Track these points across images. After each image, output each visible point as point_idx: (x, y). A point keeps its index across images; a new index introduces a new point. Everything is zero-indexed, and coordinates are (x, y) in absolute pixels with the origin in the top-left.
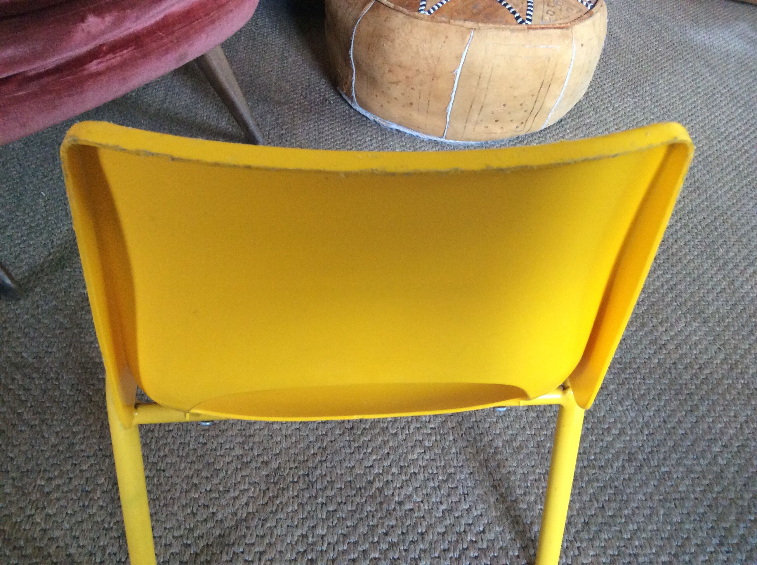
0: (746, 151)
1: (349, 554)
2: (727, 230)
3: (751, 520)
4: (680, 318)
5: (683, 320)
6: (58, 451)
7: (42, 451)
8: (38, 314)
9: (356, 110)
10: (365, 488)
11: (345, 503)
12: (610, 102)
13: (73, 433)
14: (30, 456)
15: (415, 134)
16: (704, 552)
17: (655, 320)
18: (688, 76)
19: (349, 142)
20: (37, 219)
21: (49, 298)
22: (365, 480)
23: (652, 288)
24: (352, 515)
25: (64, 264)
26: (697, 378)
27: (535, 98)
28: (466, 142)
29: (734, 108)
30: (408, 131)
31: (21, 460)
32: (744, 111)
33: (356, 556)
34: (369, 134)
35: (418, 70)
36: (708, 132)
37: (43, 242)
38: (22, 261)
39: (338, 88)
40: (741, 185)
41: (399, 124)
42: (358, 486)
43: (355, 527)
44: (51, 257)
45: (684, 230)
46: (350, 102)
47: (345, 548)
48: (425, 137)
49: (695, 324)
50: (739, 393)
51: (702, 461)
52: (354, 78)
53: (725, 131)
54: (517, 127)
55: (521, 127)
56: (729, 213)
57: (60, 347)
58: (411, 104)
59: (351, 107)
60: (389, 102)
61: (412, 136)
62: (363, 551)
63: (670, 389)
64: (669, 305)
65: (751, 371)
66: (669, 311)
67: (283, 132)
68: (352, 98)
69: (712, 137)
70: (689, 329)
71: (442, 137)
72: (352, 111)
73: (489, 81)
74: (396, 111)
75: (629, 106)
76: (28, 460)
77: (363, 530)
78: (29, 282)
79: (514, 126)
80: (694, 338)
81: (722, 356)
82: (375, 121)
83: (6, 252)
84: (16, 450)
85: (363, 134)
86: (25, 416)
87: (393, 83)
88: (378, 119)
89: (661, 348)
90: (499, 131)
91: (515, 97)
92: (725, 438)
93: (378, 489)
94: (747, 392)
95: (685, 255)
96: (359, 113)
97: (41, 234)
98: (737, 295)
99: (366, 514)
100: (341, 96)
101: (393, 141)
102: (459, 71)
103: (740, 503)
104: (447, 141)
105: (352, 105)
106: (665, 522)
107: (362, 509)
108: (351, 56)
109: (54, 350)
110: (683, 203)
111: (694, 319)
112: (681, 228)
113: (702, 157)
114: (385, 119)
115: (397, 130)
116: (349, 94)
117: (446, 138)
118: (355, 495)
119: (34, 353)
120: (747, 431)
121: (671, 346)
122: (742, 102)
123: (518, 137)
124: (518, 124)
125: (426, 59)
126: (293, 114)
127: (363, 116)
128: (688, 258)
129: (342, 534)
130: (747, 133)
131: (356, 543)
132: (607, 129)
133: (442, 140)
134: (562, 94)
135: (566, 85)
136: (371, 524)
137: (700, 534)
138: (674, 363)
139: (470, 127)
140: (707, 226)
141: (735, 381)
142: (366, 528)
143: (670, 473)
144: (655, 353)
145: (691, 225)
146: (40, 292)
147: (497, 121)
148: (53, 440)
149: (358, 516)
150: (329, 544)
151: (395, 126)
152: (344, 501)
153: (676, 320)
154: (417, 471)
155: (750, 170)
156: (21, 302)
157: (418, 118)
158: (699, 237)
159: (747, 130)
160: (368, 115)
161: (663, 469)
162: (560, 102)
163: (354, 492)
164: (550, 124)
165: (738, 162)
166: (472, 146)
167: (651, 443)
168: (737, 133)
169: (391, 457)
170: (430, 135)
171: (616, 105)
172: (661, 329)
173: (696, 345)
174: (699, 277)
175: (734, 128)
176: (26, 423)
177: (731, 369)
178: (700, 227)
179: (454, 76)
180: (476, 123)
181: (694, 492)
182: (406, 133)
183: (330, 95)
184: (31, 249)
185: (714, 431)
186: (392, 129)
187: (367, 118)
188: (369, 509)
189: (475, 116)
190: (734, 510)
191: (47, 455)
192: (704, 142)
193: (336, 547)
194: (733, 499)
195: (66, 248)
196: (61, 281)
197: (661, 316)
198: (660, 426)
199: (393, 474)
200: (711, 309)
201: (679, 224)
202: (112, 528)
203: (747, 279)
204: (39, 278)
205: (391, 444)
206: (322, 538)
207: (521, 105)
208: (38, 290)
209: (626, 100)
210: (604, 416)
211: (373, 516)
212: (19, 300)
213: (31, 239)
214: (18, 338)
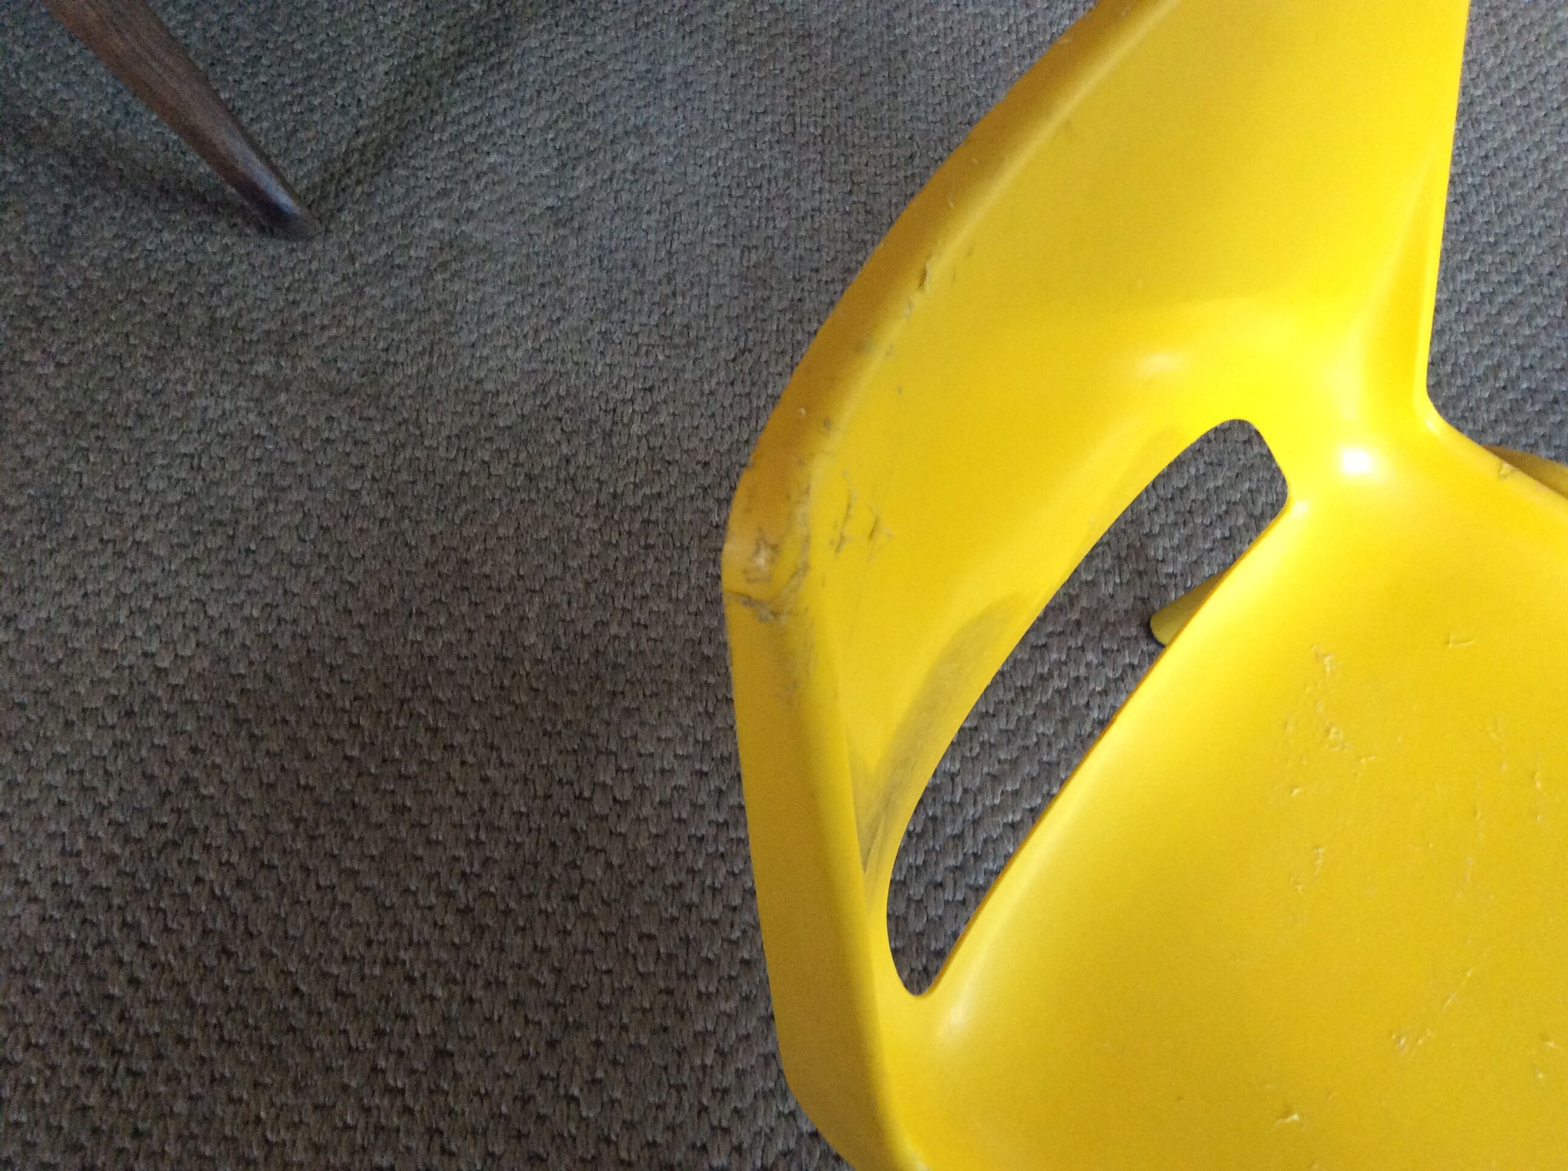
1: (1005, 814)
6: (440, 575)
7: (408, 573)
8: (355, 274)
10: (1031, 688)
11: (994, 716)
13: (463, 539)
14: (386, 583)
20: (318, 41)
21: (372, 238)
22: (1031, 673)
24: (1009, 741)
25: (391, 159)
31: (370, 589)
33: (1018, 818)
37: (340, 102)
38: (301, 145)
42: (1019, 684)
43: (1014, 762)
44: (361, 140)
47: (997, 801)
57: (411, 352)
62: (1032, 810)
76: (385, 590)
77: (1030, 768)
78: (324, 197)
83: (265, 125)
84: (360, 568)
86: (365, 499)
93: (1058, 691)
97: (333, 80)
99: (1035, 740)
107: (1027, 730)
109: (400, 358)
118: (1013, 702)
119: (362, 363)
129: (988, 774)
131: (1016, 793)
136: (1045, 758)
142: (1036, 768)
146: (352, 223)
148: (427, 552)
149: (1020, 742)
150: (965, 791)
152: (991, 711)
154: (1136, 662)
156: (317, 246)
163: (1011, 695)
169: (1085, 629)
176: (368, 512)
184: (317, 117)
188: (1041, 730)
191: (420, 581)
193: (979, 798)
195: (389, 119)
196: (392, 201)
199: (1088, 665)
202: (560, 733)
204: (343, 190)
205: (1084, 603)
206: (952, 779)
208: (346, 217)
211: (1049, 745)
212: (310, 239)
213: (314, 93)
214: (323, 328)
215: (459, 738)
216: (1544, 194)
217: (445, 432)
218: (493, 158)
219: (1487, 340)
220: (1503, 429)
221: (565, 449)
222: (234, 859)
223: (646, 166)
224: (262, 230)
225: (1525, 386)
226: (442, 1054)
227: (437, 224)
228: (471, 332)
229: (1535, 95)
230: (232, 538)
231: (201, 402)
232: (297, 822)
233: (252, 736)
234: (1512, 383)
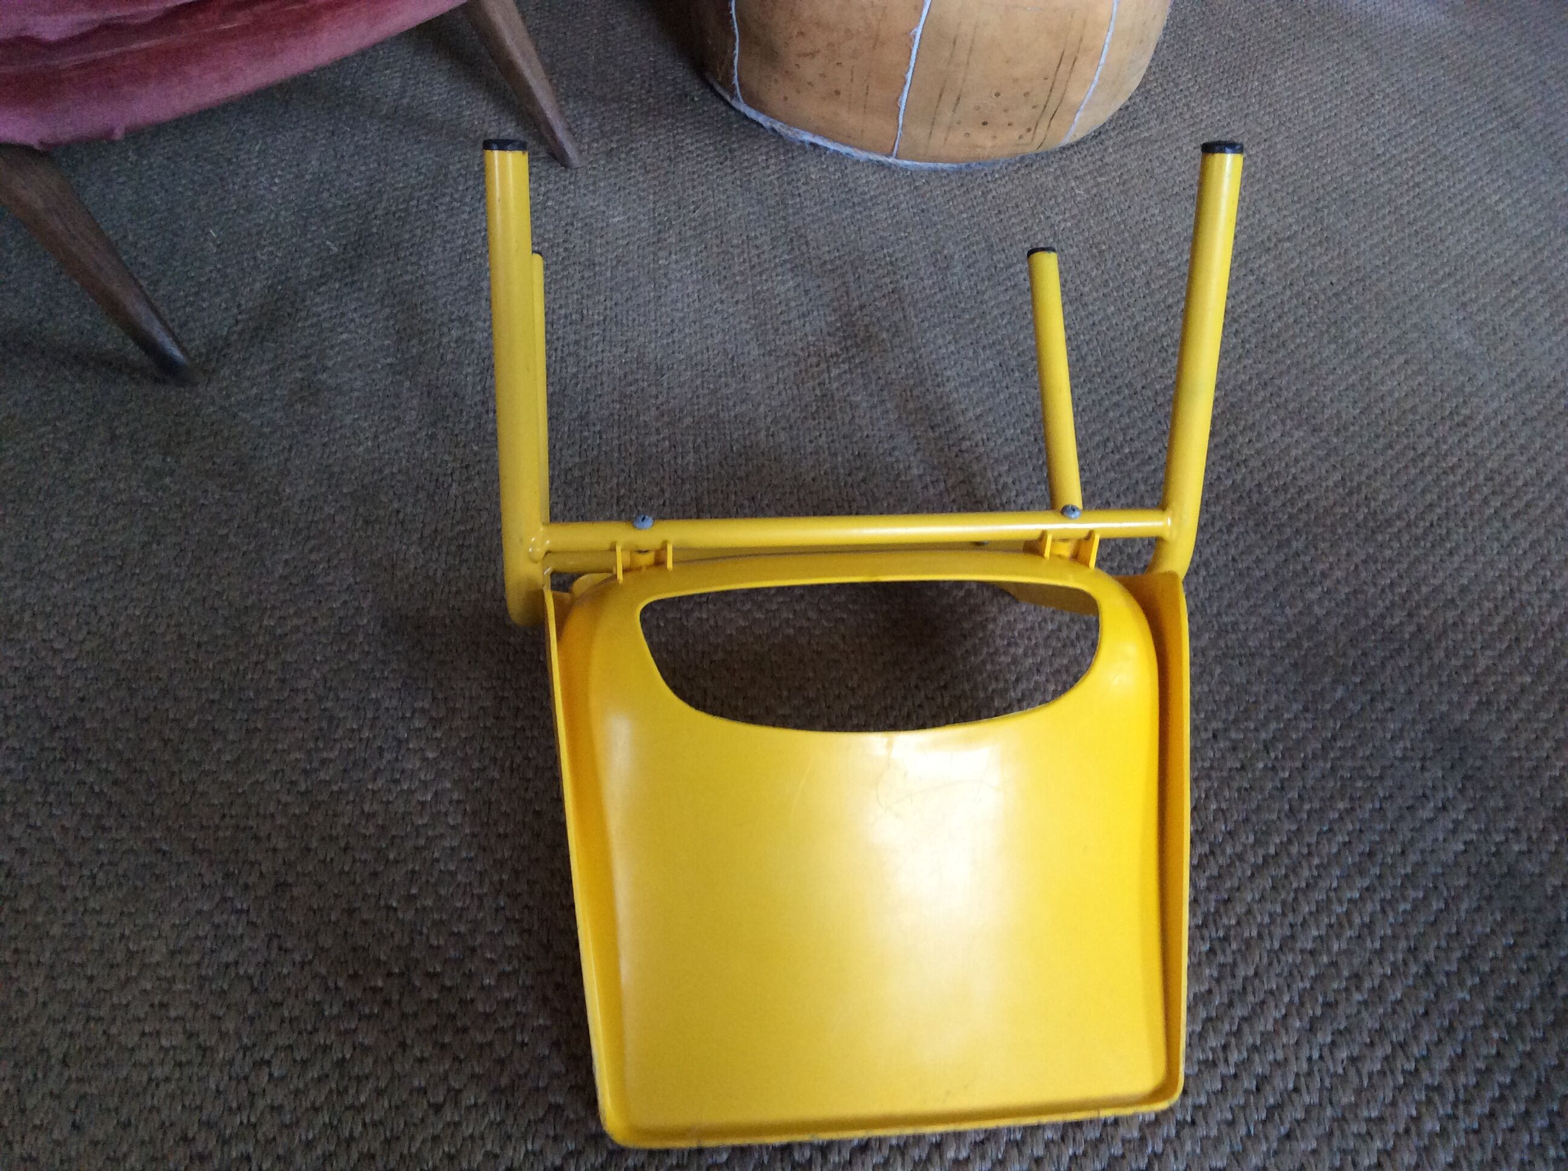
0: (1418, 185)
2: (1369, 301)
3: (1355, 684)
4: (1274, 425)
5: (1279, 427)
6: (290, 584)
7: (265, 583)
8: (231, 406)
9: (739, 112)
12: (1187, 105)
13: (310, 561)
14: (247, 590)
15: (844, 150)
16: (1278, 718)
17: (1232, 428)
18: (1330, 64)
19: (728, 163)
20: (207, 271)
21: (246, 384)
22: (766, 626)
23: (1232, 382)
25: (264, 337)
26: (1293, 504)
27: (1049, 83)
28: (932, 165)
29: (1404, 118)
30: (832, 146)
31: (233, 595)
32: (1421, 122)
34: (764, 150)
35: (848, 31)
36: (1354, 155)
37: (224, 305)
39: (707, 74)
40: (1401, 235)
41: (816, 132)
44: (240, 327)
45: (1295, 301)
46: (728, 98)
48: (862, 155)
49: (1298, 434)
50: (1358, 525)
51: (1288, 610)
52: (737, 51)
53: (1384, 154)
54: (1021, 137)
55: (1028, 137)
56: (1374, 277)
57: (274, 450)
58: (838, 93)
59: (732, 108)
60: (798, 92)
61: (837, 152)
63: (1247, 518)
64: (1258, 406)
65: (1381, 497)
66: (1258, 416)
67: (614, 145)
68: (732, 91)
69: (1360, 162)
70: (1287, 440)
71: (889, 155)
72: (732, 113)
73: (971, 50)
74: (811, 107)
75: (1220, 112)
76: (245, 594)
78: (208, 361)
79: (1015, 134)
80: (1293, 453)
81: (1337, 476)
82: (773, 130)
84: (225, 582)
85: (752, 150)
86: (232, 540)
87: (805, 55)
88: (777, 126)
89: (1238, 465)
90: (989, 143)
91: (1016, 80)
92: (1328, 583)
94: (1371, 524)
95: (1294, 336)
96: (746, 117)
97: (219, 293)
98: (1373, 394)
100: (712, 89)
101: (805, 161)
102: (919, 31)
103: (1342, 661)
104: (899, 162)
105: (734, 103)
106: (1222, 682)
108: (733, 11)
109: (264, 454)
110: (1298, 261)
111: (1298, 427)
112: (1291, 298)
113: (1339, 192)
114: (789, 123)
115: (812, 144)
116: (727, 83)
117: (897, 157)
119: (233, 458)
120: (1363, 575)
121: (1255, 463)
122: (1420, 108)
123: (1022, 158)
124: (1023, 131)
125: (863, 9)
126: (629, 118)
127: (753, 121)
128: (1298, 341)
130: (1422, 157)
132: (1180, 148)
133: (891, 160)
134: (1096, 78)
135: (1102, 61)
137: (1275, 697)
138: (1259, 485)
139: (939, 134)
140: (1336, 295)
141: (1354, 509)
143: (1235, 624)
144: (1229, 470)
145: (1308, 294)
146: (230, 375)
147: (985, 124)
148: (281, 570)
151: (808, 137)
153: (1268, 428)
155: (1419, 214)
156: (201, 389)
157: (850, 119)
158: (1320, 312)
159: (1424, 151)
160: (761, 119)
161: (1225, 619)
162: (1095, 92)
164: (1079, 136)
165: (1400, 201)
166: (943, 171)
167: (1210, 587)
168: (1405, 156)
170: (868, 150)
171: (1198, 111)
172: (1240, 439)
173: (1297, 460)
174: (1313, 368)
175: (1400, 149)
176: (234, 548)
177: (1350, 494)
178: (1323, 297)
179: (912, 41)
180: (949, 128)
181: (1271, 648)
182: (827, 149)
183: (694, 88)
184: (204, 314)
185: (1311, 573)
186: (802, 142)
187: (760, 125)
189: (946, 115)
190: (1331, 670)
191: (274, 588)
192: (1346, 170)
194: (1330, 658)
195: (263, 315)
196: (262, 362)
197: (1243, 423)
198: (1226, 566)
200: (1328, 413)
201: (1288, 293)
203: (1393, 372)
204: (224, 356)
207: (1026, 94)
208: (225, 372)
209: (1215, 102)
210: (1139, 552)
212: (196, 384)
213: (204, 300)
214: (203, 438)
215: (302, 684)
216: (1136, 344)
217: (299, 497)
218: (345, 336)
219: (1099, 426)
220: (1112, 475)
221: (396, 505)
222: (112, 767)
223: (467, 338)
224: (157, 380)
225: (1127, 450)
226: (281, 886)
227: (299, 375)
228: (322, 436)
229: (1126, 290)
230: (121, 567)
231: (102, 484)
232: (166, 742)
233: (130, 689)
234: (1117, 449)
